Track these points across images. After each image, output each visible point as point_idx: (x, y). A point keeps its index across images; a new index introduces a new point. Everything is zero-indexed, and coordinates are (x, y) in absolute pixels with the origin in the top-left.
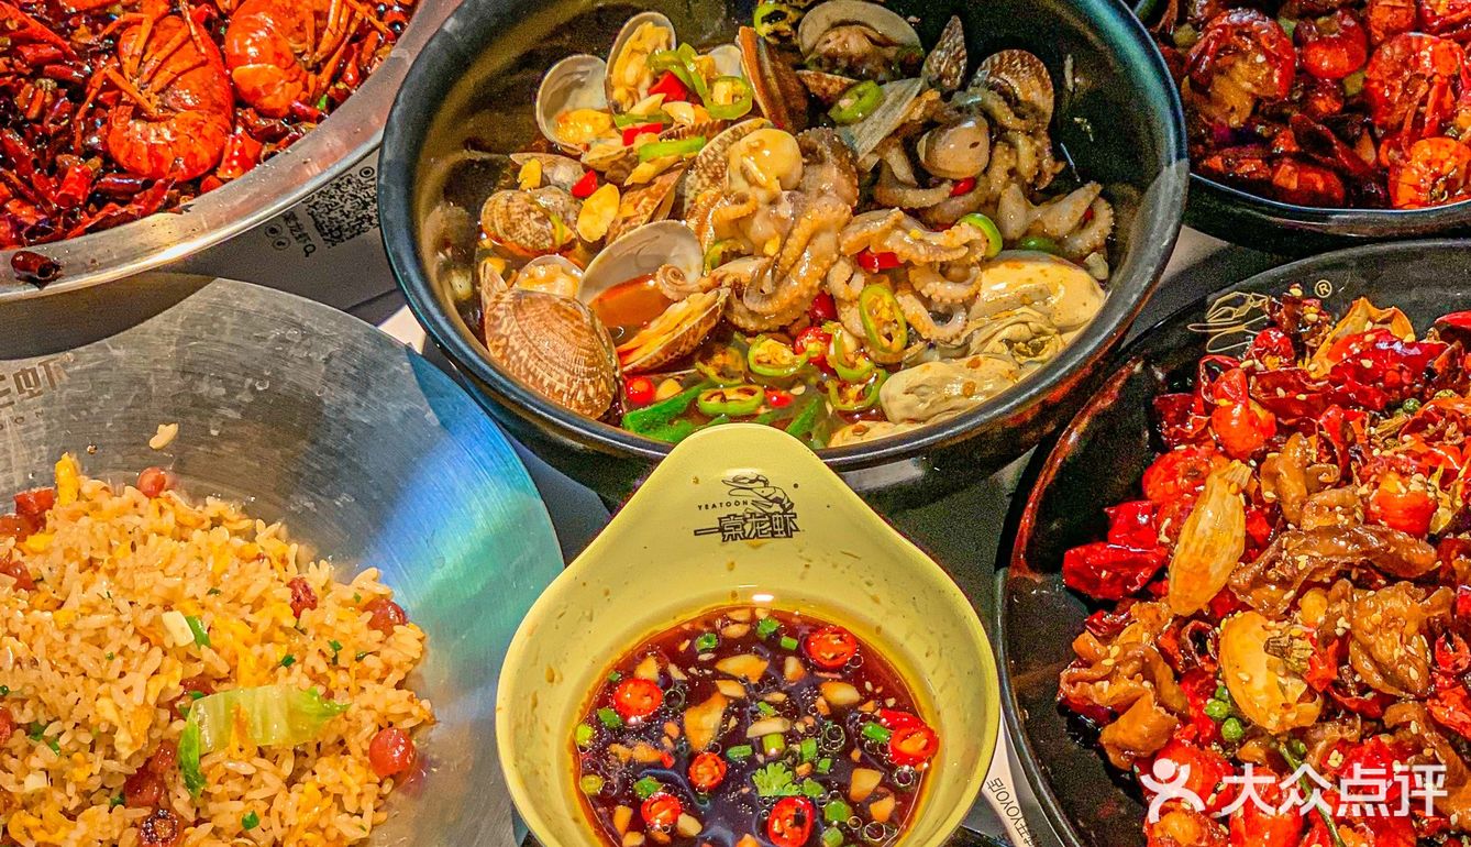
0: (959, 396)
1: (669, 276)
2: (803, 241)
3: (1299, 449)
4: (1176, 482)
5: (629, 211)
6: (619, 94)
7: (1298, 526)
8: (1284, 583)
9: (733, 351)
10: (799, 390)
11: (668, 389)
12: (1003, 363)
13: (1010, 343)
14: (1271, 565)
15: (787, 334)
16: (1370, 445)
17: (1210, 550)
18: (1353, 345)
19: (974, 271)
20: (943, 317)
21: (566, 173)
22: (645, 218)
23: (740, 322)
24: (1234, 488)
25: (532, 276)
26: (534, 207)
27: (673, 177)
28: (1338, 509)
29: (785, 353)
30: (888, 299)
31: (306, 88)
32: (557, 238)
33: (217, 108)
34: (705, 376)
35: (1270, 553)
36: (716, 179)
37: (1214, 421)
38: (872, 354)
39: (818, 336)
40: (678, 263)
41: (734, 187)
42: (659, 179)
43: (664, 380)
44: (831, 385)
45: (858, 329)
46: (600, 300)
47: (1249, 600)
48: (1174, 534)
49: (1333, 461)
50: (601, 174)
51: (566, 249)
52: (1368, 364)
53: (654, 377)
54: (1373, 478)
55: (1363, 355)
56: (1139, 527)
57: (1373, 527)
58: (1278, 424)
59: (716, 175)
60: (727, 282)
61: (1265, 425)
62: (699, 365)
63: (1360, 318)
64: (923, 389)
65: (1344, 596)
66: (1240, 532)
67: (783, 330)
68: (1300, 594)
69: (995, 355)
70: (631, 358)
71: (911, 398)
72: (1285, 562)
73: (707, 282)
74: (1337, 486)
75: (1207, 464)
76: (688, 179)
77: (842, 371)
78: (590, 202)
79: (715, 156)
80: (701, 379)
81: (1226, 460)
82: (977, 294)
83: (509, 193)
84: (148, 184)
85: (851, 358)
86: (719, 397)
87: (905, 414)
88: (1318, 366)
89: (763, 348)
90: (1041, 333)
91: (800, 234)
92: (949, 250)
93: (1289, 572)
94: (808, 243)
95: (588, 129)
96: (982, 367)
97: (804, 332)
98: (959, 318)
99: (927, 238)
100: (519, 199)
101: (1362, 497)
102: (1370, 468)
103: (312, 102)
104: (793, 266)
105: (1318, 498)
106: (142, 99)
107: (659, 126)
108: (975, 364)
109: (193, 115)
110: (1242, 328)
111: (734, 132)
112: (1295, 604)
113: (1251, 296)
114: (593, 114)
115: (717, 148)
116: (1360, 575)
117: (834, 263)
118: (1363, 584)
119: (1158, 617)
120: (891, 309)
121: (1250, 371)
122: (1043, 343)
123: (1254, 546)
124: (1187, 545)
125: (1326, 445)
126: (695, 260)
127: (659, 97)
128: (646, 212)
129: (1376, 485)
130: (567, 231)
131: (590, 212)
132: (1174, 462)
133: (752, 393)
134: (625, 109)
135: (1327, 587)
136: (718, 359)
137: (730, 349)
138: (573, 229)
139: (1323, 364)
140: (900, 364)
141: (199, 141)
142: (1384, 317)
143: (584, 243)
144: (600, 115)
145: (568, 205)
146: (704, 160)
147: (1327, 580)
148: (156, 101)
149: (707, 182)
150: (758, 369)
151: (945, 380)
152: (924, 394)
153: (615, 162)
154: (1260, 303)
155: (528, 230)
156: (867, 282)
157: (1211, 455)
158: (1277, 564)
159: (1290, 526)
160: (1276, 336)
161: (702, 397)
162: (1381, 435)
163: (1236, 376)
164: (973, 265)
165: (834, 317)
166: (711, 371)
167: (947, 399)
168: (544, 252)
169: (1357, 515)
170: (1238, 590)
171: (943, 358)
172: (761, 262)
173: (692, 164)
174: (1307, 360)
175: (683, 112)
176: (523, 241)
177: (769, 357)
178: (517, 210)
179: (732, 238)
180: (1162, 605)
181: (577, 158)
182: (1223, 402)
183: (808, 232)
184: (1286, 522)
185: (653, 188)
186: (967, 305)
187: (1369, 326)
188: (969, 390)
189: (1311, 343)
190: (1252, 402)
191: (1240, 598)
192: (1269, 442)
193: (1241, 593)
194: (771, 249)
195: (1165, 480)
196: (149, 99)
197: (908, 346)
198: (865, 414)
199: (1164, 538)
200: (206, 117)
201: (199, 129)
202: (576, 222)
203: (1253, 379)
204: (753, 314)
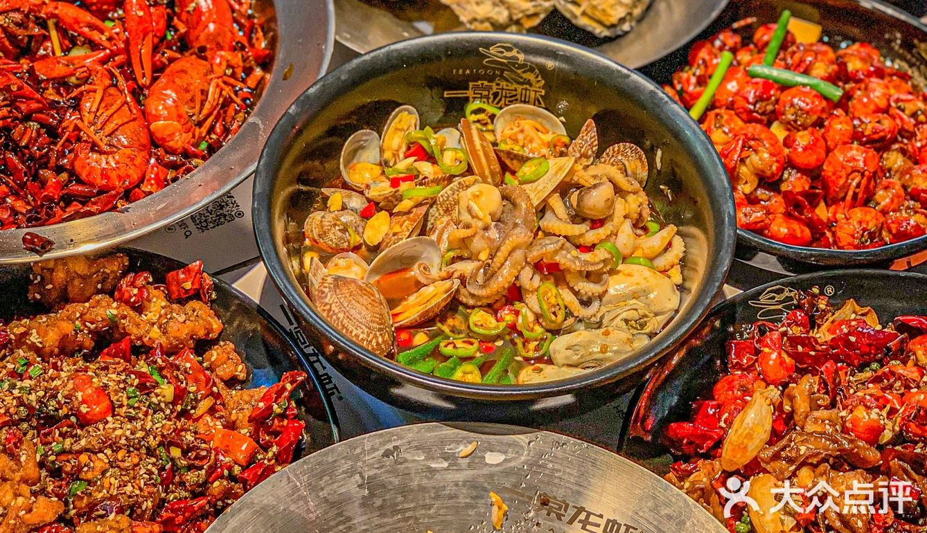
0: (598, 352)
1: (422, 269)
2: (506, 253)
3: (808, 383)
4: (733, 393)
5: (397, 229)
6: (387, 155)
7: (802, 428)
8: (790, 461)
9: (459, 318)
10: (499, 343)
11: (420, 338)
12: (623, 333)
13: (626, 321)
14: (783, 449)
15: (492, 308)
16: (848, 387)
17: (749, 436)
18: (843, 327)
19: (605, 276)
20: (586, 303)
21: (357, 203)
22: (408, 234)
23: (464, 300)
24: (768, 401)
25: (336, 265)
26: (338, 223)
27: (424, 209)
28: (827, 422)
29: (492, 321)
30: (554, 291)
31: (194, 137)
32: (352, 242)
33: (143, 147)
34: (443, 331)
35: (784, 442)
36: (447, 211)
37: (760, 360)
38: (544, 324)
39: (511, 310)
40: (426, 262)
41: (462, 218)
42: (414, 210)
43: (418, 332)
44: (519, 341)
45: (536, 308)
46: (378, 281)
47: (768, 468)
48: (729, 423)
49: (827, 393)
50: (377, 204)
51: (356, 249)
52: (853, 339)
53: (412, 331)
54: (850, 407)
55: (849, 333)
56: (708, 415)
57: (846, 436)
58: (796, 366)
59: (447, 209)
60: (456, 275)
61: (789, 366)
62: (439, 325)
63: (849, 311)
64: (576, 348)
65: (825, 473)
66: (768, 427)
67: (489, 306)
68: (798, 468)
69: (618, 328)
70: (400, 318)
71: (570, 352)
72: (793, 449)
73: (444, 274)
74: (826, 408)
75: (753, 384)
76: (431, 211)
77: (526, 334)
78: (372, 221)
79: (448, 197)
80: (441, 332)
81: (764, 384)
82: (607, 291)
83: (322, 213)
84: (100, 193)
85: (531, 325)
86: (452, 345)
87: (566, 362)
88: (823, 335)
89: (478, 317)
90: (645, 316)
91: (505, 249)
92: (592, 264)
93: (794, 455)
94: (509, 255)
95: (367, 175)
96: (611, 336)
97: (502, 308)
98: (596, 304)
99: (580, 256)
100: (329, 217)
101: (842, 417)
102: (849, 401)
103: (196, 145)
104: (499, 268)
105: (816, 414)
106: (96, 138)
107: (412, 177)
108: (607, 334)
109: (128, 151)
110: (780, 307)
111: (459, 183)
112: (794, 474)
113: (787, 289)
114: (370, 166)
115: (450, 192)
116: (834, 463)
117: (523, 268)
118: (835, 467)
119: (713, 469)
120: (556, 297)
121: (784, 334)
122: (646, 322)
123: (775, 436)
124: (737, 431)
125: (823, 383)
126: (437, 260)
127: (412, 159)
128: (408, 230)
129: (852, 411)
130: (358, 238)
131: (372, 227)
132: (733, 381)
133: (472, 344)
134: (391, 165)
135: (815, 466)
136: (450, 321)
137: (457, 316)
138: (362, 237)
139: (824, 334)
140: (560, 330)
141: (133, 167)
142: (863, 312)
143: (367, 245)
144: (374, 166)
145: (358, 222)
146: (441, 199)
147: (815, 462)
148: (106, 140)
149: (442, 212)
150: (476, 329)
151: (590, 342)
152: (578, 350)
153: (387, 198)
154: (792, 294)
155: (334, 236)
156: (541, 280)
157: (756, 379)
158: (788, 449)
159: (797, 428)
160: (799, 315)
161: (442, 345)
162: (856, 381)
163: (776, 335)
164: (605, 273)
165: (521, 299)
166: (446, 329)
167: (590, 354)
168: (343, 250)
169: (838, 427)
170: (762, 460)
171: (586, 328)
172: (476, 264)
173: (433, 202)
174: (816, 330)
175: (426, 168)
176: (330, 243)
177: (482, 323)
178: (327, 224)
179: (460, 248)
180: (717, 463)
181: (362, 193)
182: (766, 350)
183: (509, 248)
184: (795, 425)
185: (412, 215)
186: (600, 297)
187: (853, 316)
188: (604, 349)
189: (819, 322)
190: (783, 352)
191: (763, 465)
192: (790, 377)
193: (764, 462)
194: (483, 256)
195: (727, 391)
196: (101, 140)
197: (565, 320)
198: (539, 360)
199: (722, 424)
200: (136, 153)
201: (132, 160)
202: (363, 233)
203: (785, 338)
204: (473, 296)
